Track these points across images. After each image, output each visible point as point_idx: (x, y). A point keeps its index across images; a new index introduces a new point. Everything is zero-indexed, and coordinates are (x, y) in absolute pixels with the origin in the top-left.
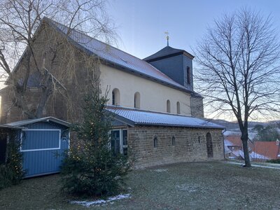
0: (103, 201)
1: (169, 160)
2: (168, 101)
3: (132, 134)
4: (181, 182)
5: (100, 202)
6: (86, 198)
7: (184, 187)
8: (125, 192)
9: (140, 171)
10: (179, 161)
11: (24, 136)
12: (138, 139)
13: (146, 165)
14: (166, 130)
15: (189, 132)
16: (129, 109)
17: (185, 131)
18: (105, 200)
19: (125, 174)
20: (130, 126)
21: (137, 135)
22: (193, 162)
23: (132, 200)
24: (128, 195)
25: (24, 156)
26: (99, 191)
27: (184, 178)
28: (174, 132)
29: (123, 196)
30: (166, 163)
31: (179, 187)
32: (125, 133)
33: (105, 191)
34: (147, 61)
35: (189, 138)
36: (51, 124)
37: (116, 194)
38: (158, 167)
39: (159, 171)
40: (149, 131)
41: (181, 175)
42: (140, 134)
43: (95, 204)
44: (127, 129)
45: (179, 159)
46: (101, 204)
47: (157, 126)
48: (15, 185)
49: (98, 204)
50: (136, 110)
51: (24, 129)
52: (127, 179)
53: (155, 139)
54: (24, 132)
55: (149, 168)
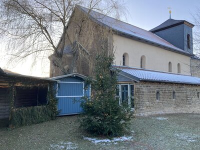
0: (108, 140)
1: (170, 110)
2: (170, 63)
3: (138, 88)
4: (180, 132)
5: (106, 141)
6: (96, 136)
7: (183, 136)
8: (128, 134)
9: (144, 118)
10: (179, 112)
11: (59, 86)
12: (143, 92)
13: (150, 113)
14: (167, 86)
15: (189, 88)
16: (136, 69)
17: (185, 87)
18: (110, 139)
19: (129, 119)
20: (136, 82)
21: (142, 89)
22: (193, 114)
23: (133, 143)
24: (131, 137)
25: (59, 100)
26: (106, 132)
27: (183, 128)
28: (175, 88)
29: (126, 138)
30: (167, 113)
31: (178, 135)
32: (132, 87)
33: (111, 132)
34: (152, 32)
35: (189, 93)
36: (77, 78)
37: (121, 135)
38: (159, 115)
39: (160, 119)
40: (152, 87)
41: (180, 124)
42: (144, 89)
43: (102, 143)
44: (134, 84)
45: (179, 110)
46: (106, 143)
47: (159, 82)
48: (52, 120)
49: (104, 142)
50: (142, 70)
51: (59, 82)
52: (130, 124)
53: (158, 93)
54: (59, 84)
55: (151, 116)
